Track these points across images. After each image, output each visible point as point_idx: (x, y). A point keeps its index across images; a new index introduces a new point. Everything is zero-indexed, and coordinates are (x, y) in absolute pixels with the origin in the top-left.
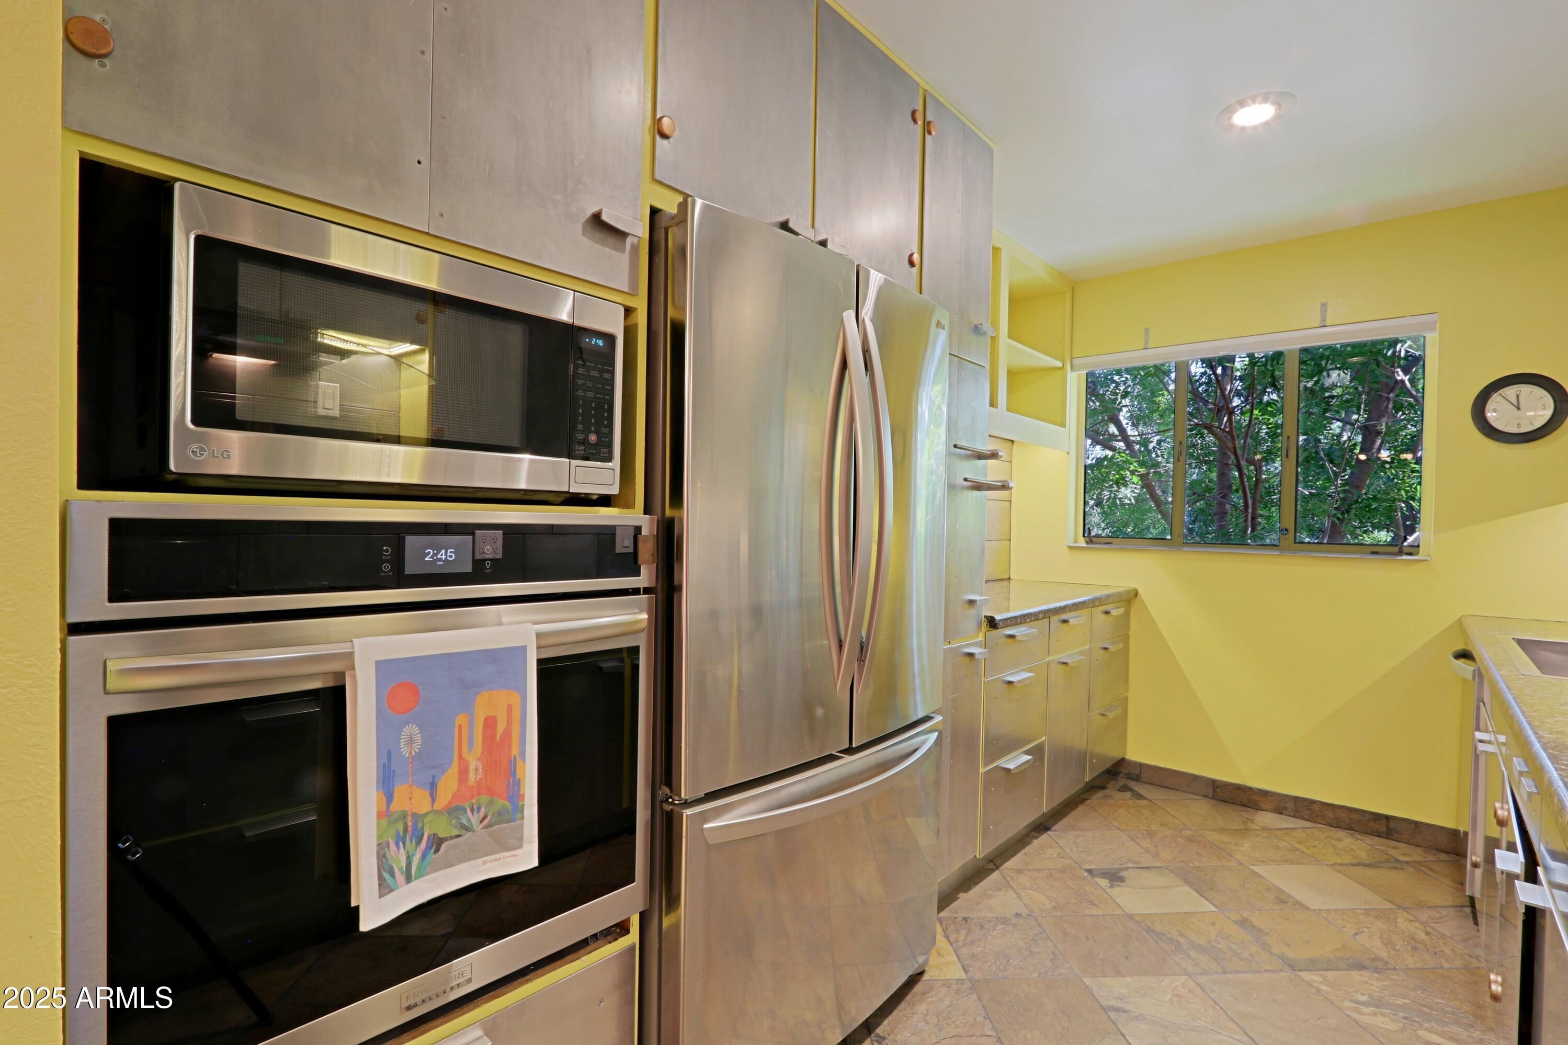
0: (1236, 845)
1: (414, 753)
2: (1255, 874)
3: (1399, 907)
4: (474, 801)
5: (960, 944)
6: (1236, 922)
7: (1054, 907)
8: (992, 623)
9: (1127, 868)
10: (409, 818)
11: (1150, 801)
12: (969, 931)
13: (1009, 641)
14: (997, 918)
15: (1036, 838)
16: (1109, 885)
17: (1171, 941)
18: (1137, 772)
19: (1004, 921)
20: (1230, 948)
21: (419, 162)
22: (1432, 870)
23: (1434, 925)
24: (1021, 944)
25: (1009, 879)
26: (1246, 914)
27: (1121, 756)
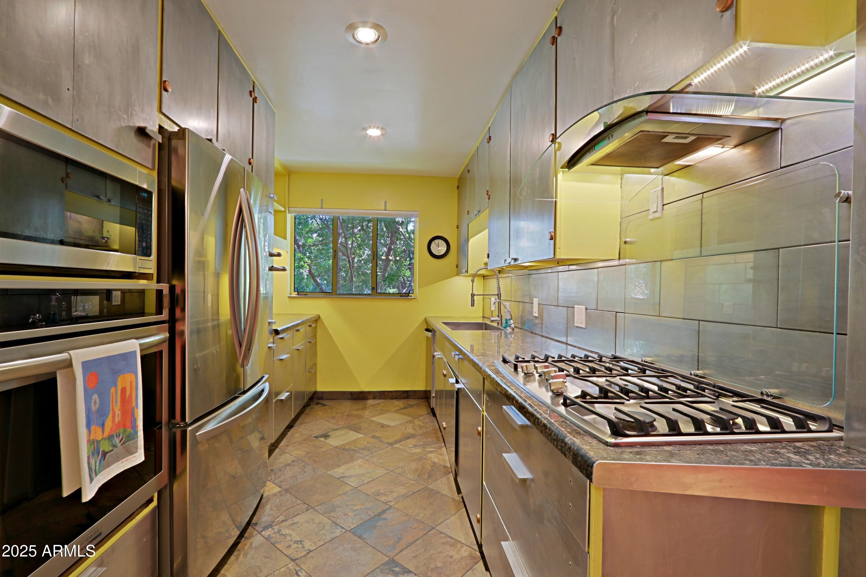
0: (364, 413)
1: (96, 409)
2: (373, 421)
3: (414, 418)
4: (117, 432)
5: (274, 479)
6: (371, 437)
7: (307, 453)
8: (277, 332)
9: (329, 432)
10: (95, 443)
11: (329, 406)
12: (275, 474)
13: (281, 340)
14: (285, 465)
15: (289, 431)
16: (324, 439)
17: (353, 450)
18: (321, 396)
19: (289, 465)
20: (371, 446)
21: (68, 89)
22: (421, 405)
23: (424, 420)
24: (299, 470)
25: (284, 450)
26: (373, 434)
27: (315, 390)
